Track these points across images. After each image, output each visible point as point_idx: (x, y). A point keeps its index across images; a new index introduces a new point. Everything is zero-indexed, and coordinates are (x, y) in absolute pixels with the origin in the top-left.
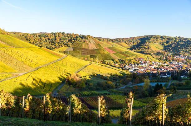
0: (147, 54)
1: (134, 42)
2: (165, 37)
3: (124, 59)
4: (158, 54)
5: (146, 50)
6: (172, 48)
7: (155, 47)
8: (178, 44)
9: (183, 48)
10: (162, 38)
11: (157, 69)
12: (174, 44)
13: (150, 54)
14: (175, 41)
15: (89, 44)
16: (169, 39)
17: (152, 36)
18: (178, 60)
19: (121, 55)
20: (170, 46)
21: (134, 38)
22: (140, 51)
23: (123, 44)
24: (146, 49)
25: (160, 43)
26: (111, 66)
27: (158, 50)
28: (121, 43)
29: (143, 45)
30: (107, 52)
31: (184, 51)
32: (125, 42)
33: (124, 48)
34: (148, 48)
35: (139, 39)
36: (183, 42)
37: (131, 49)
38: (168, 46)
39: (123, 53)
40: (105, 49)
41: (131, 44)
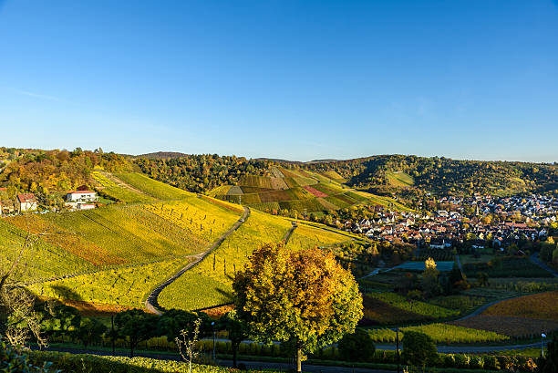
0: (382, 195)
1: (353, 170)
2: (415, 158)
3: (347, 210)
4: (405, 194)
5: (381, 187)
6: (431, 180)
7: (397, 179)
8: (441, 173)
9: (452, 182)
10: (409, 159)
11: (416, 228)
12: (435, 172)
13: (390, 195)
14: (435, 166)
15: (273, 178)
16: (423, 163)
17: (388, 157)
18: (447, 207)
19: (339, 200)
20: (427, 176)
21: (352, 161)
22: (368, 188)
23: (333, 173)
24: (380, 183)
25: (406, 172)
26: (328, 225)
27: (403, 185)
28: (327, 173)
29: (372, 176)
30: (310, 195)
31: (455, 188)
32: (336, 170)
33: (336, 183)
34: (384, 182)
35: (364, 164)
36: (451, 168)
37: (350, 185)
38: (423, 177)
39: (341, 197)
40: (306, 187)
41: (348, 174)
